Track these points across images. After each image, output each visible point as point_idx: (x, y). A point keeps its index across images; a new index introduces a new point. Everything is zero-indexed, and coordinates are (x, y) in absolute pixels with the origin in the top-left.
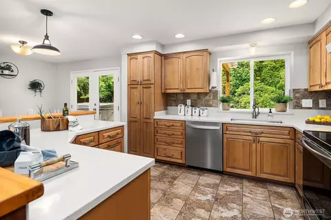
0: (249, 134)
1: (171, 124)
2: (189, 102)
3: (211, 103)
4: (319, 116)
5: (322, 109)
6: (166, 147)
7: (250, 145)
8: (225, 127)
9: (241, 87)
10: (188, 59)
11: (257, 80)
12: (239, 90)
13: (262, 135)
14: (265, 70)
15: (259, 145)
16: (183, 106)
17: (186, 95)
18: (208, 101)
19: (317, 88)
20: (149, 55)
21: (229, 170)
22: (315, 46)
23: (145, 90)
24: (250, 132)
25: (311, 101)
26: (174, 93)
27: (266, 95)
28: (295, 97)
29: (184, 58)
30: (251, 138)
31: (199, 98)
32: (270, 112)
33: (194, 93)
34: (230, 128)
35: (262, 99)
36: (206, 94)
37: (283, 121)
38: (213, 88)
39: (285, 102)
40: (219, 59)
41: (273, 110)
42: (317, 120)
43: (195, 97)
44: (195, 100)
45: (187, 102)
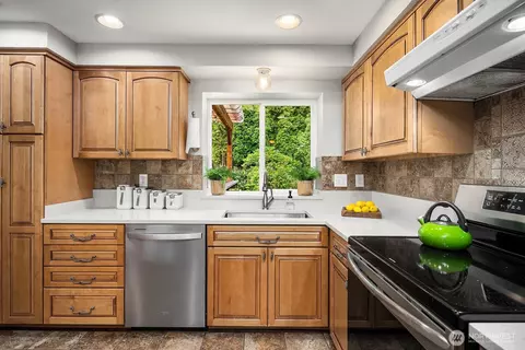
0: (256, 243)
1: (90, 233)
2: (143, 179)
3: (189, 180)
4: (359, 203)
5: (360, 189)
6: (73, 291)
7: (258, 266)
8: (210, 233)
9: (250, 155)
10: (137, 85)
11: (271, 145)
12: (248, 160)
13: (279, 243)
14: (281, 132)
15: (272, 264)
16: (128, 189)
17: (140, 165)
18: (183, 177)
19: (358, 156)
20: (28, 58)
21: (217, 322)
22: (354, 84)
23: (16, 149)
24: (258, 239)
25: (345, 176)
26: (110, 160)
27: (282, 167)
28: (325, 170)
29: (129, 80)
30: (258, 251)
31: (165, 171)
32: (290, 197)
33: (156, 160)
34: (220, 235)
35: (277, 173)
36: (179, 163)
37: (309, 213)
38: (192, 150)
39: (310, 179)
40: (205, 95)
41: (295, 192)
42: (357, 210)
43: (157, 168)
44: (158, 176)
45: (141, 181)
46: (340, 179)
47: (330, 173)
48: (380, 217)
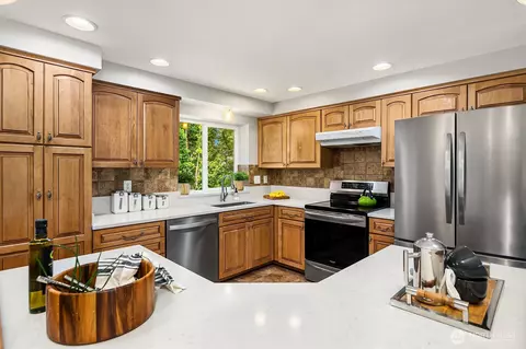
2: (128, 185)
5: (266, 184)
8: (221, 219)
18: (163, 182)
19: (277, 166)
22: (272, 125)
25: (259, 177)
29: (140, 99)
31: (147, 177)
32: (236, 192)
43: (140, 175)
44: (142, 182)
45: (125, 186)
46: (257, 179)
47: (252, 175)
48: (288, 198)
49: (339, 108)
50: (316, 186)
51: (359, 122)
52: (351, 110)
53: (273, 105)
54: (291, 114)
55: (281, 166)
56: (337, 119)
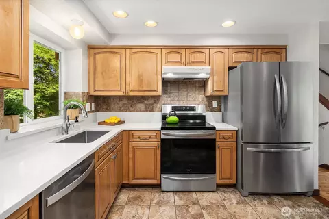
5: (93, 111)
25: (89, 104)
32: (76, 121)
46: (88, 107)
48: (124, 122)
49: (177, 49)
50: (146, 110)
51: (193, 62)
52: (188, 53)
53: (111, 36)
54: (130, 47)
55: (120, 94)
56: (176, 57)
